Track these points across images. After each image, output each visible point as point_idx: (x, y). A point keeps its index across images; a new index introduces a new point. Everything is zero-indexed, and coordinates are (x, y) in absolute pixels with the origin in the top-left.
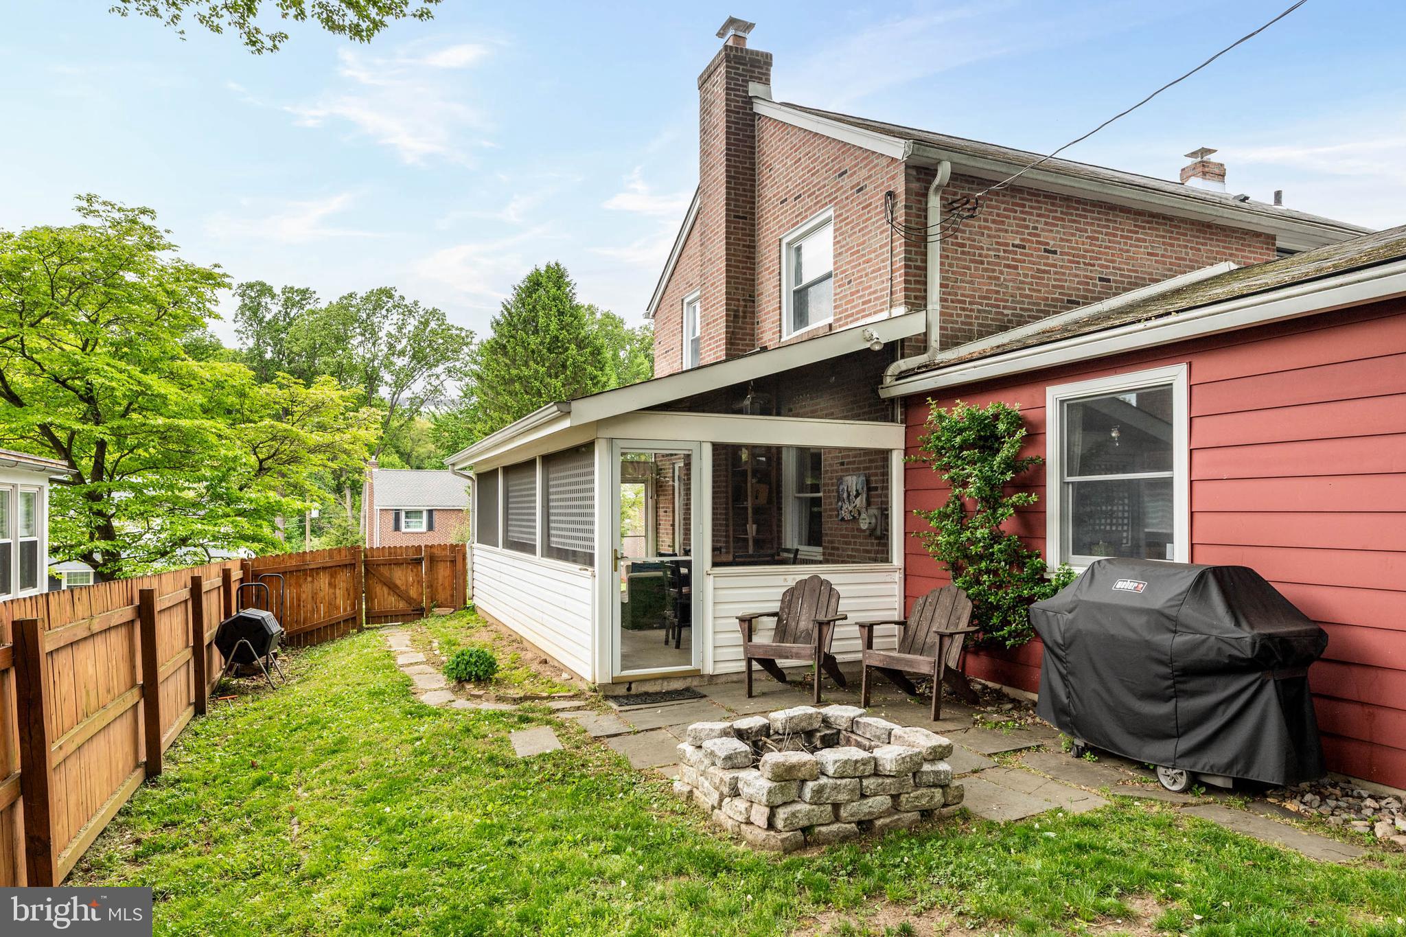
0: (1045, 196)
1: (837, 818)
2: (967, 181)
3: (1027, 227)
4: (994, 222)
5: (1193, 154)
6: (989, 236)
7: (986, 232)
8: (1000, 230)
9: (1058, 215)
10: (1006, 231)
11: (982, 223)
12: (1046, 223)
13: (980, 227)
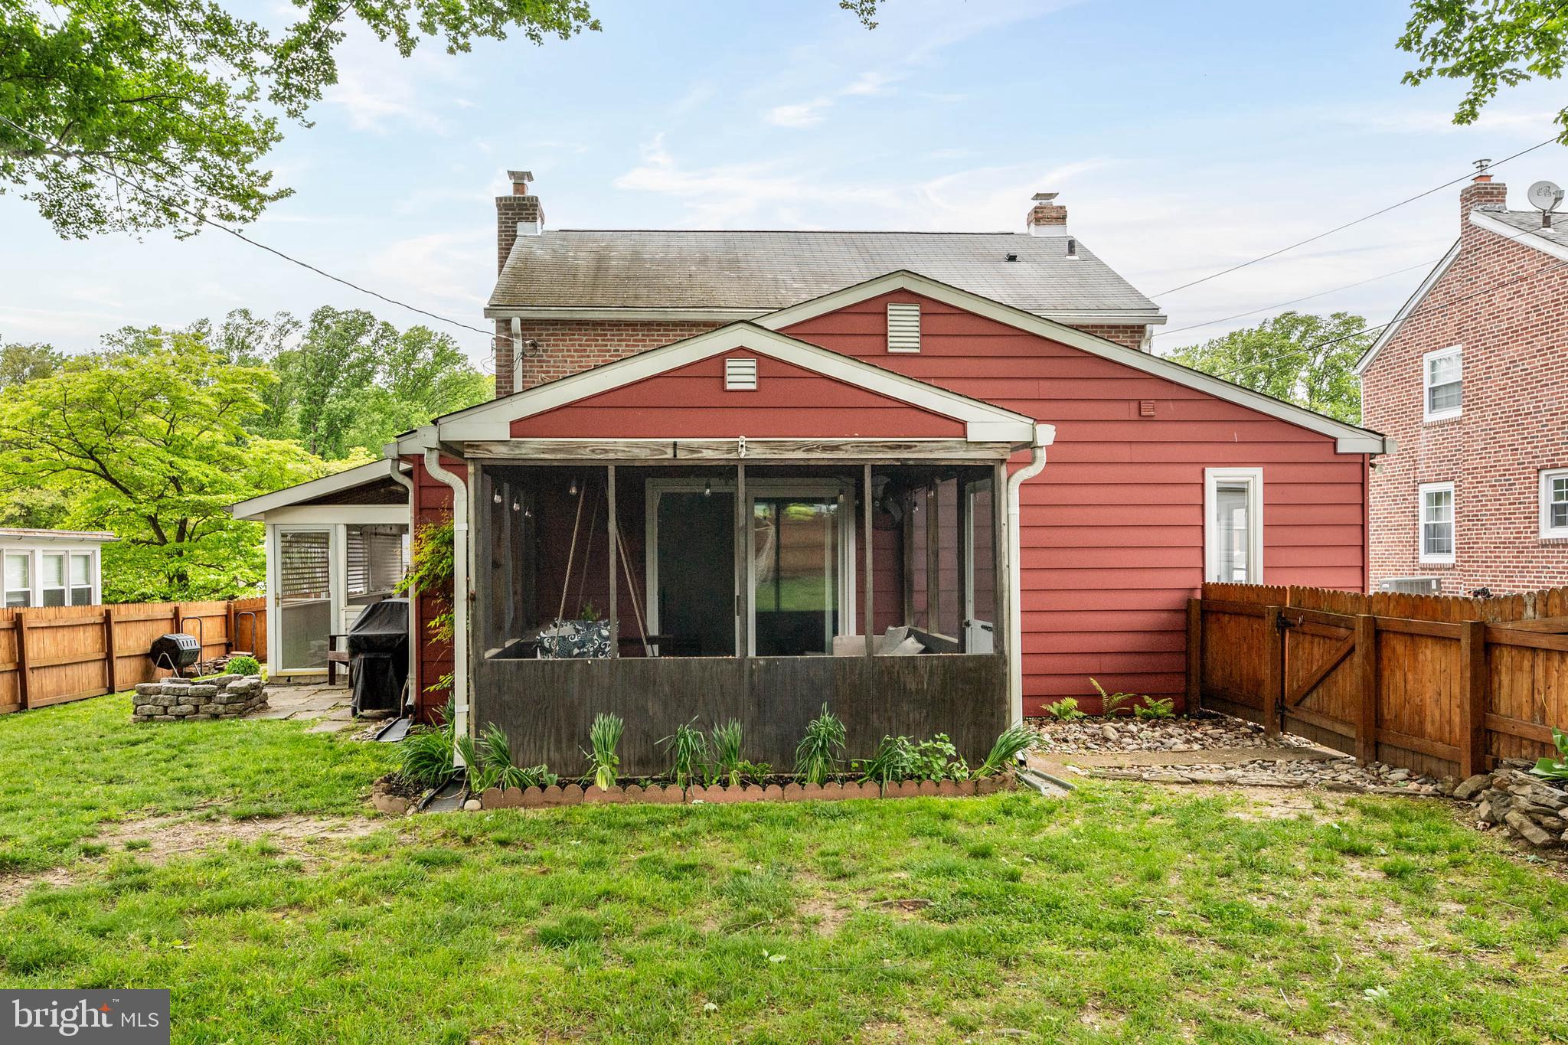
0: (626, 325)
1: (166, 713)
2: (552, 325)
3: (609, 351)
4: (575, 351)
5: (1038, 196)
6: (572, 362)
7: (569, 359)
8: (582, 356)
9: (640, 337)
10: (589, 356)
11: (566, 353)
12: (627, 346)
13: (563, 356)
